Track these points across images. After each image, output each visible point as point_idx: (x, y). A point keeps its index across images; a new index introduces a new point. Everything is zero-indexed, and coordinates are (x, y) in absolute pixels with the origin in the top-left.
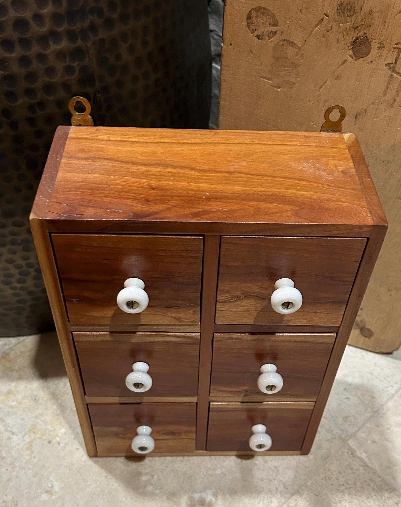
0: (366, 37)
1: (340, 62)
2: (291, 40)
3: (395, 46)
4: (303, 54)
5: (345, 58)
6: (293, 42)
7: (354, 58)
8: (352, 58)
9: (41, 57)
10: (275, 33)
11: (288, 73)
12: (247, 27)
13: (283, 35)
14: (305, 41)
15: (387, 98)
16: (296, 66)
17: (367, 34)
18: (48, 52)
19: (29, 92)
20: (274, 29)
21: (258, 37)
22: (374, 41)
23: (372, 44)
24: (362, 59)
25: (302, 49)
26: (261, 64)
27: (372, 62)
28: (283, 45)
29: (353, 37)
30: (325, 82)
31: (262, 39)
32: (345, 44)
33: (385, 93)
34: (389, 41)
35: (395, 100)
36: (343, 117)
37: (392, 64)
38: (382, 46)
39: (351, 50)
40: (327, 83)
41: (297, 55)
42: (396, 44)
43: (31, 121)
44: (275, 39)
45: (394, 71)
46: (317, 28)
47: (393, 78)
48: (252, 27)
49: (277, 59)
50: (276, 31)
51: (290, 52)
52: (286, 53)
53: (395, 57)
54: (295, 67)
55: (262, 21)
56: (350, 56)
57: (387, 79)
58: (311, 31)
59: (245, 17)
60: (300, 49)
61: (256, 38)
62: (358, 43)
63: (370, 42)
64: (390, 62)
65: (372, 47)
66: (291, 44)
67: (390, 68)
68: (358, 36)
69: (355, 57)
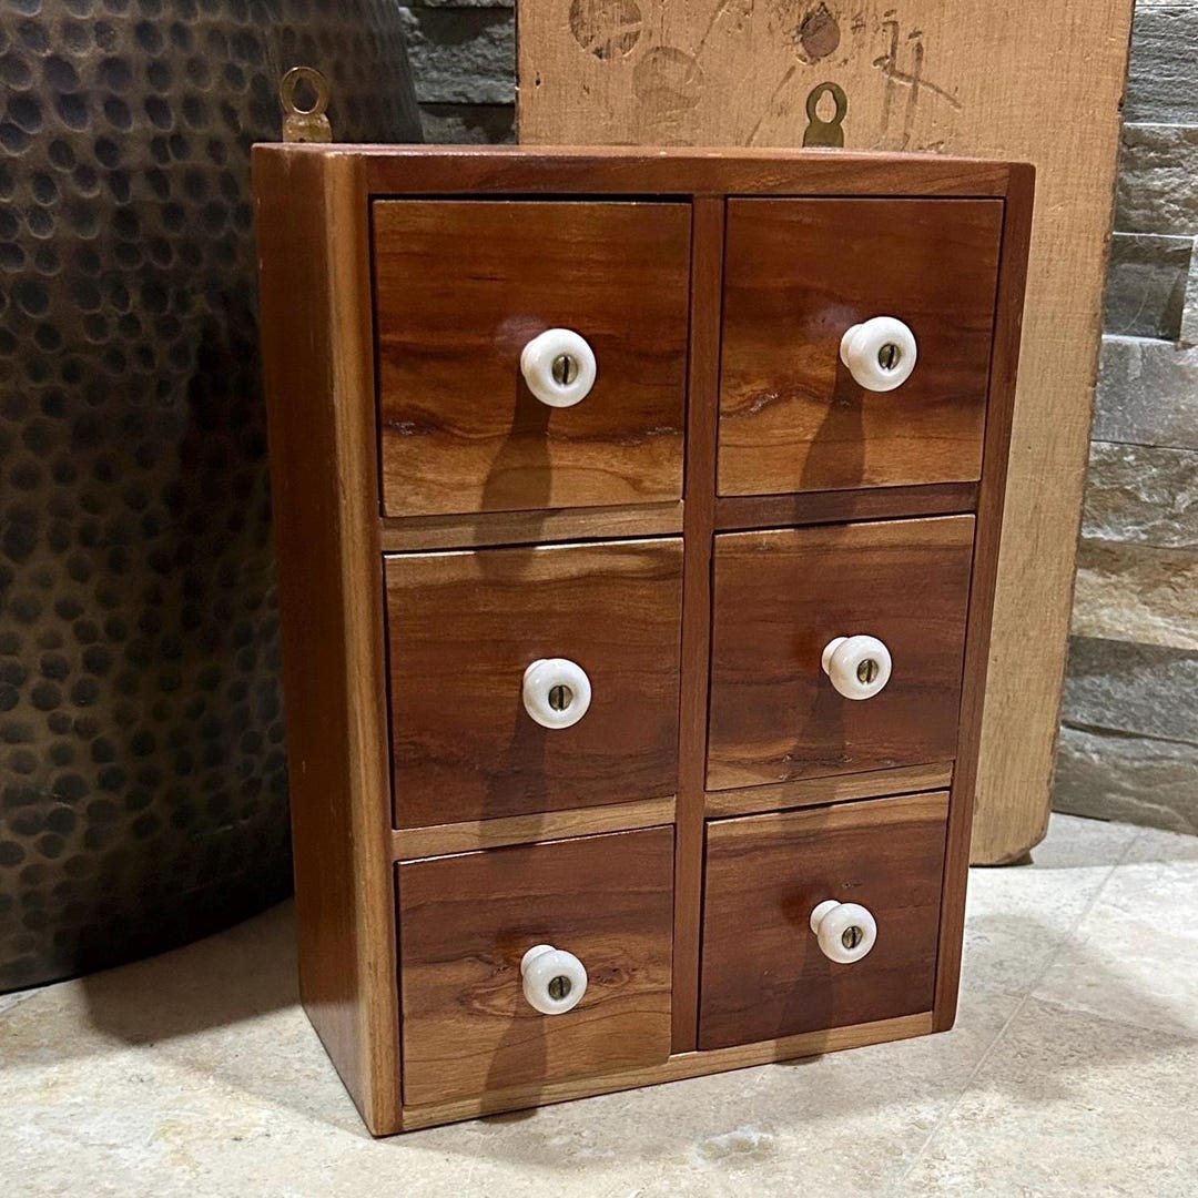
0: (826, 10)
1: (782, 74)
2: (673, 44)
3: (886, 19)
4: (701, 74)
5: (789, 65)
6: (676, 50)
7: (809, 59)
8: (805, 61)
9: (180, 33)
10: (636, 36)
11: (674, 123)
12: (572, 36)
13: (653, 38)
14: (703, 42)
15: (891, 136)
16: (688, 102)
17: (826, 4)
18: (193, 23)
19: (155, 108)
20: (632, 28)
21: (598, 53)
22: (843, 16)
23: (840, 22)
24: (826, 59)
25: (698, 61)
26: (612, 114)
27: (846, 61)
28: (655, 59)
29: (799, 17)
30: (757, 127)
31: (608, 56)
32: (785, 33)
33: (884, 126)
34: (871, 10)
35: (909, 137)
36: (841, 108)
37: (887, 57)
38: (859, 23)
39: (800, 45)
40: (761, 127)
41: (688, 78)
42: (887, 14)
43: (157, 179)
44: (637, 50)
45: (893, 73)
46: (723, 10)
47: (894, 87)
48: (582, 34)
49: (644, 95)
50: (638, 33)
51: (673, 72)
52: (662, 78)
53: (890, 42)
54: (688, 107)
55: (604, 16)
56: (800, 56)
57: (882, 92)
58: (712, 19)
59: (567, 13)
60: (694, 61)
61: (595, 56)
62: (811, 26)
63: (835, 21)
64: (883, 54)
65: (841, 28)
66: (673, 55)
67: (885, 68)
68: (809, 10)
69: (812, 57)
